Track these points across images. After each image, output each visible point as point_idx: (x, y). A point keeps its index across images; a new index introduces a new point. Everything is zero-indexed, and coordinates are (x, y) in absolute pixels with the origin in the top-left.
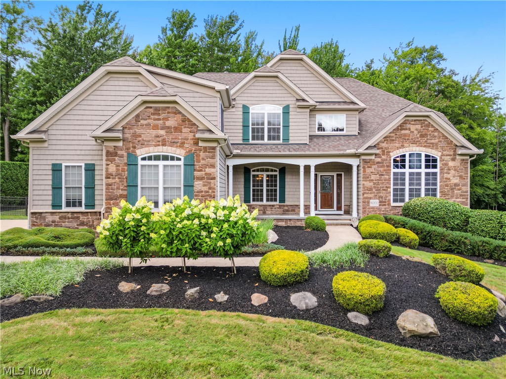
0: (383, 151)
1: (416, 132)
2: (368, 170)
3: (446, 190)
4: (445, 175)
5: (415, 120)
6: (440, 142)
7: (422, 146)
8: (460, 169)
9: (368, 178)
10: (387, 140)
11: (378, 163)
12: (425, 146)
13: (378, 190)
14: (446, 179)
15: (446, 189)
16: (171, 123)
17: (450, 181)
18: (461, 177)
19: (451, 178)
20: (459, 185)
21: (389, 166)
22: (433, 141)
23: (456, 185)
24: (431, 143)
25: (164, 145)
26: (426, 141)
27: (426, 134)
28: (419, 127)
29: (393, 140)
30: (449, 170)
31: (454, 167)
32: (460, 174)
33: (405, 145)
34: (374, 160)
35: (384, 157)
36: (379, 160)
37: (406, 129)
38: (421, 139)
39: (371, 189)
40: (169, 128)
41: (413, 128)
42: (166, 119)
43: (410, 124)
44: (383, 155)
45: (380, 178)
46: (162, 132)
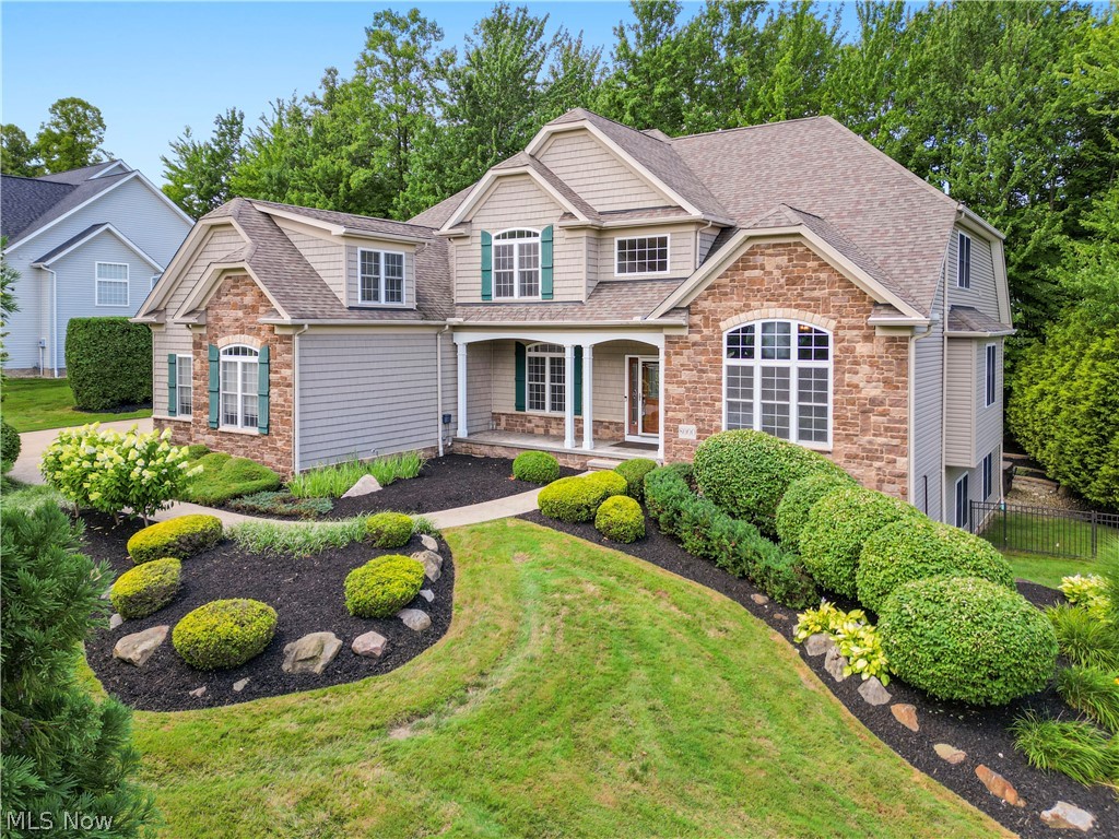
0: (706, 318)
1: (777, 273)
2: (677, 360)
3: (849, 415)
4: (847, 375)
5: (775, 246)
6: (834, 294)
7: (789, 306)
8: (885, 363)
9: (675, 376)
10: (714, 294)
11: (694, 344)
12: (797, 306)
13: (695, 403)
14: (848, 386)
15: (850, 411)
16: (248, 300)
17: (859, 392)
18: (887, 382)
19: (861, 385)
20: (881, 403)
21: (718, 352)
22: (816, 294)
23: (873, 401)
24: (812, 299)
25: (242, 332)
26: (800, 295)
27: (800, 277)
28: (783, 260)
29: (726, 294)
30: (856, 363)
31: (869, 357)
32: (886, 374)
33: (752, 304)
34: (687, 337)
35: (706, 332)
36: (696, 337)
37: (755, 268)
38: (788, 290)
39: (680, 402)
40: (246, 307)
41: (771, 263)
42: (244, 294)
43: (762, 254)
44: (706, 326)
45: (700, 377)
46: (240, 314)
